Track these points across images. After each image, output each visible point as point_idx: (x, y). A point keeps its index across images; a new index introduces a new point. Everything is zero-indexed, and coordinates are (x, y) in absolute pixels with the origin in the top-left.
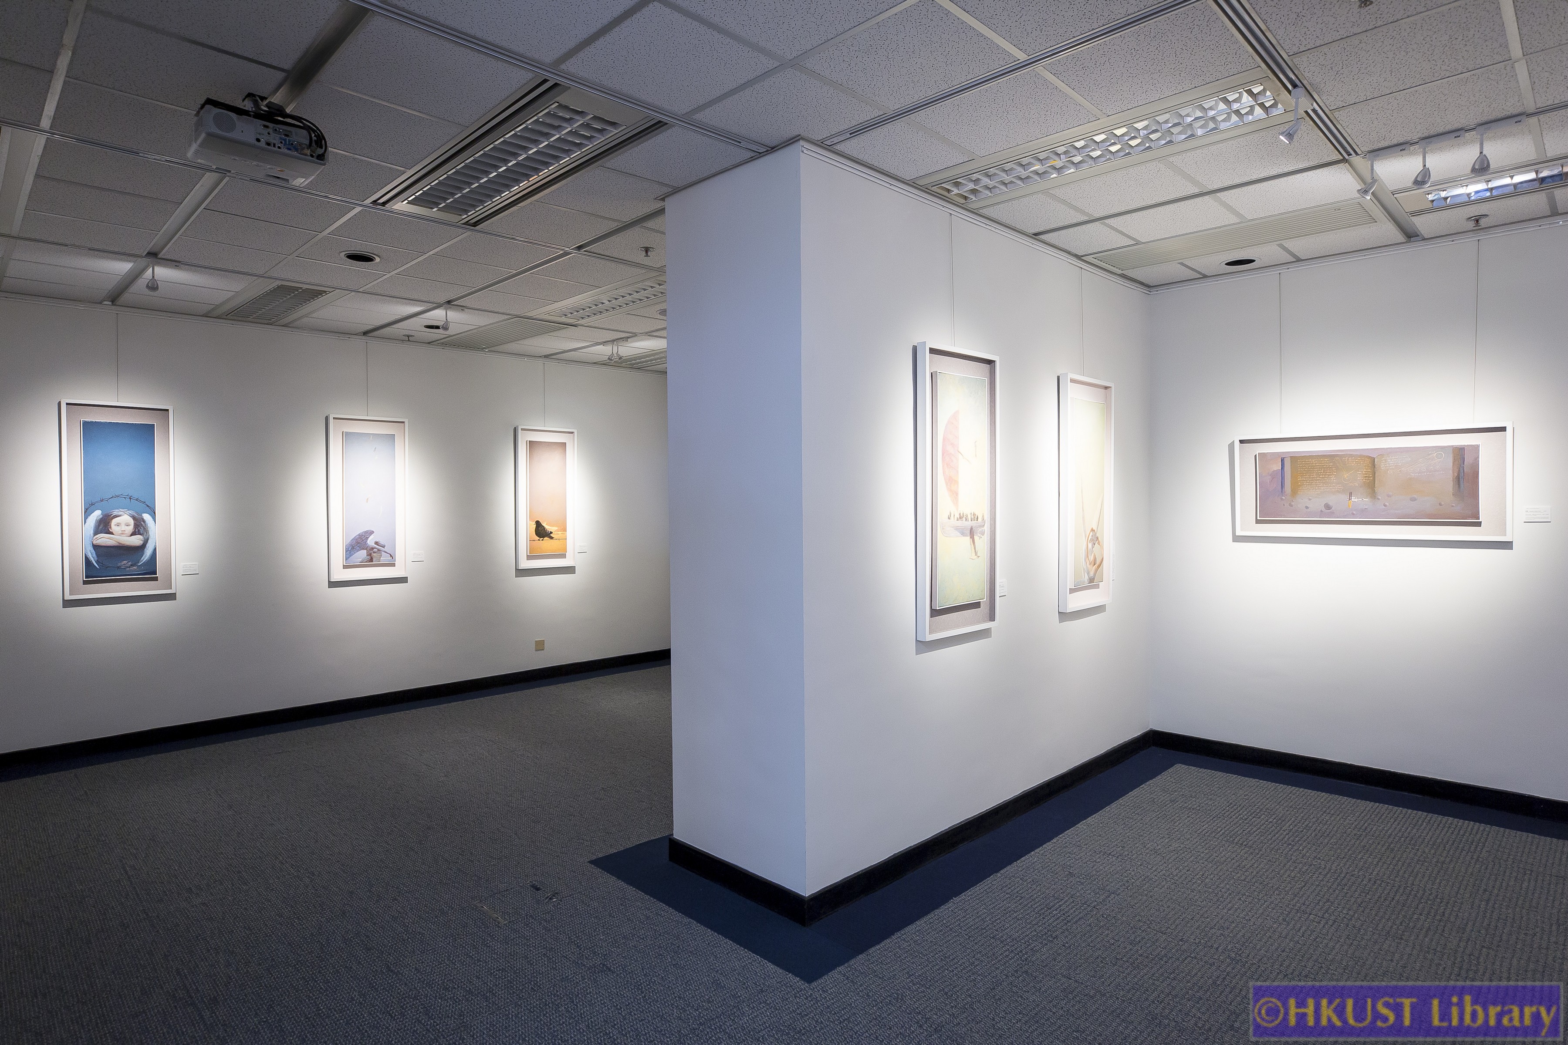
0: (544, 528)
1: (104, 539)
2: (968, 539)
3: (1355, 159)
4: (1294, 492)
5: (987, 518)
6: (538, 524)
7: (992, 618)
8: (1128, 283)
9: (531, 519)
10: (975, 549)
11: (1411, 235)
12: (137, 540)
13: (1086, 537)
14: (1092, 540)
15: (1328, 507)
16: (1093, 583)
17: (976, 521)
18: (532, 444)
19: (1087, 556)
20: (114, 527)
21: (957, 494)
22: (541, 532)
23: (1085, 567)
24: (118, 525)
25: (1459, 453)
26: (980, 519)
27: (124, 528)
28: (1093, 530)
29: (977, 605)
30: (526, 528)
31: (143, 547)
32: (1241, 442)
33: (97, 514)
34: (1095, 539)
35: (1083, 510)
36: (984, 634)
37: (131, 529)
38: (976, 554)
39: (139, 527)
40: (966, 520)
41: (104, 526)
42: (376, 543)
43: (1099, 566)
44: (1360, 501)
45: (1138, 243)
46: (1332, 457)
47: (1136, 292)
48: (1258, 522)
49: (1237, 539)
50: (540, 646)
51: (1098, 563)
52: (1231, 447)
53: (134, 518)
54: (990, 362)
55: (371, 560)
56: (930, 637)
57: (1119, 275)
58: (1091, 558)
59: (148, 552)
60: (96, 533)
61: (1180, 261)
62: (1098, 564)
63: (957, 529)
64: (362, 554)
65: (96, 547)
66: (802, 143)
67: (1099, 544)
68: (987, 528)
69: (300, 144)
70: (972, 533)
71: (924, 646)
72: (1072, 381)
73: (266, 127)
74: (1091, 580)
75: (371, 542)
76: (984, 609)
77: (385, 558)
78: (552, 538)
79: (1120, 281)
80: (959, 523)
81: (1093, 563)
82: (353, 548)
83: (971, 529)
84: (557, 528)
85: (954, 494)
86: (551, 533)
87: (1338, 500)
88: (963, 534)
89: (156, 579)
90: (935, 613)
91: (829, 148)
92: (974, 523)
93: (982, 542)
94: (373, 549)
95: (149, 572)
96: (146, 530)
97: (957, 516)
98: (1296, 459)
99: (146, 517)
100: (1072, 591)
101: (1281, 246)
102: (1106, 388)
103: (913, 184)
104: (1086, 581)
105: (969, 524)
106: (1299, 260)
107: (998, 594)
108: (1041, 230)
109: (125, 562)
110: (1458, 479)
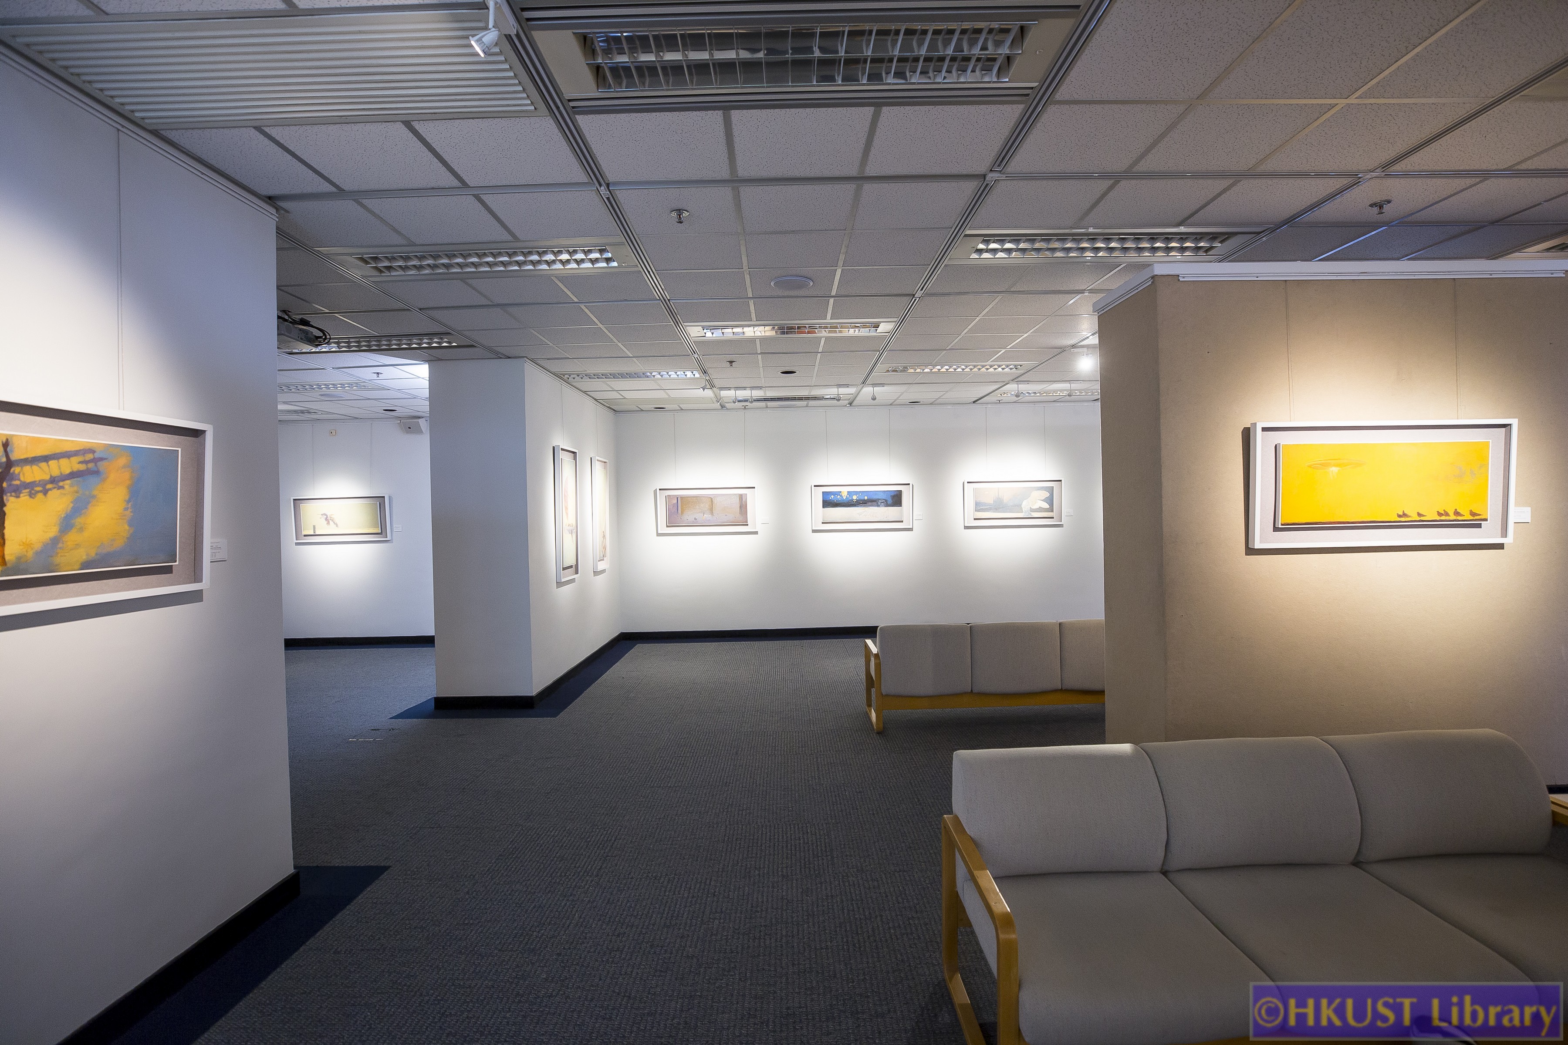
2: (570, 535)
3: (714, 389)
4: (682, 513)
5: (575, 525)
7: (577, 572)
8: (610, 411)
10: (572, 541)
11: (722, 406)
15: (696, 519)
16: (603, 557)
25: (741, 496)
26: (573, 526)
28: (602, 534)
29: (571, 567)
32: (660, 490)
34: (603, 538)
35: (600, 522)
36: (573, 581)
38: (572, 544)
40: (569, 526)
44: (707, 516)
45: (625, 398)
46: (696, 497)
47: (611, 414)
48: (667, 526)
49: (658, 535)
51: (605, 548)
52: (655, 491)
54: (575, 453)
56: (561, 581)
57: (608, 407)
58: (602, 547)
61: (636, 405)
62: (605, 551)
63: (568, 531)
66: (525, 359)
67: (605, 540)
68: (575, 530)
70: (571, 532)
71: (559, 585)
72: (598, 460)
74: (602, 555)
76: (573, 569)
79: (608, 409)
81: (603, 550)
83: (571, 530)
85: (567, 515)
87: (701, 517)
90: (563, 569)
92: (572, 528)
93: (574, 537)
98: (682, 498)
100: (599, 561)
101: (679, 406)
102: (605, 462)
103: (553, 373)
106: (682, 409)
107: (579, 561)
108: (589, 390)
110: (741, 507)
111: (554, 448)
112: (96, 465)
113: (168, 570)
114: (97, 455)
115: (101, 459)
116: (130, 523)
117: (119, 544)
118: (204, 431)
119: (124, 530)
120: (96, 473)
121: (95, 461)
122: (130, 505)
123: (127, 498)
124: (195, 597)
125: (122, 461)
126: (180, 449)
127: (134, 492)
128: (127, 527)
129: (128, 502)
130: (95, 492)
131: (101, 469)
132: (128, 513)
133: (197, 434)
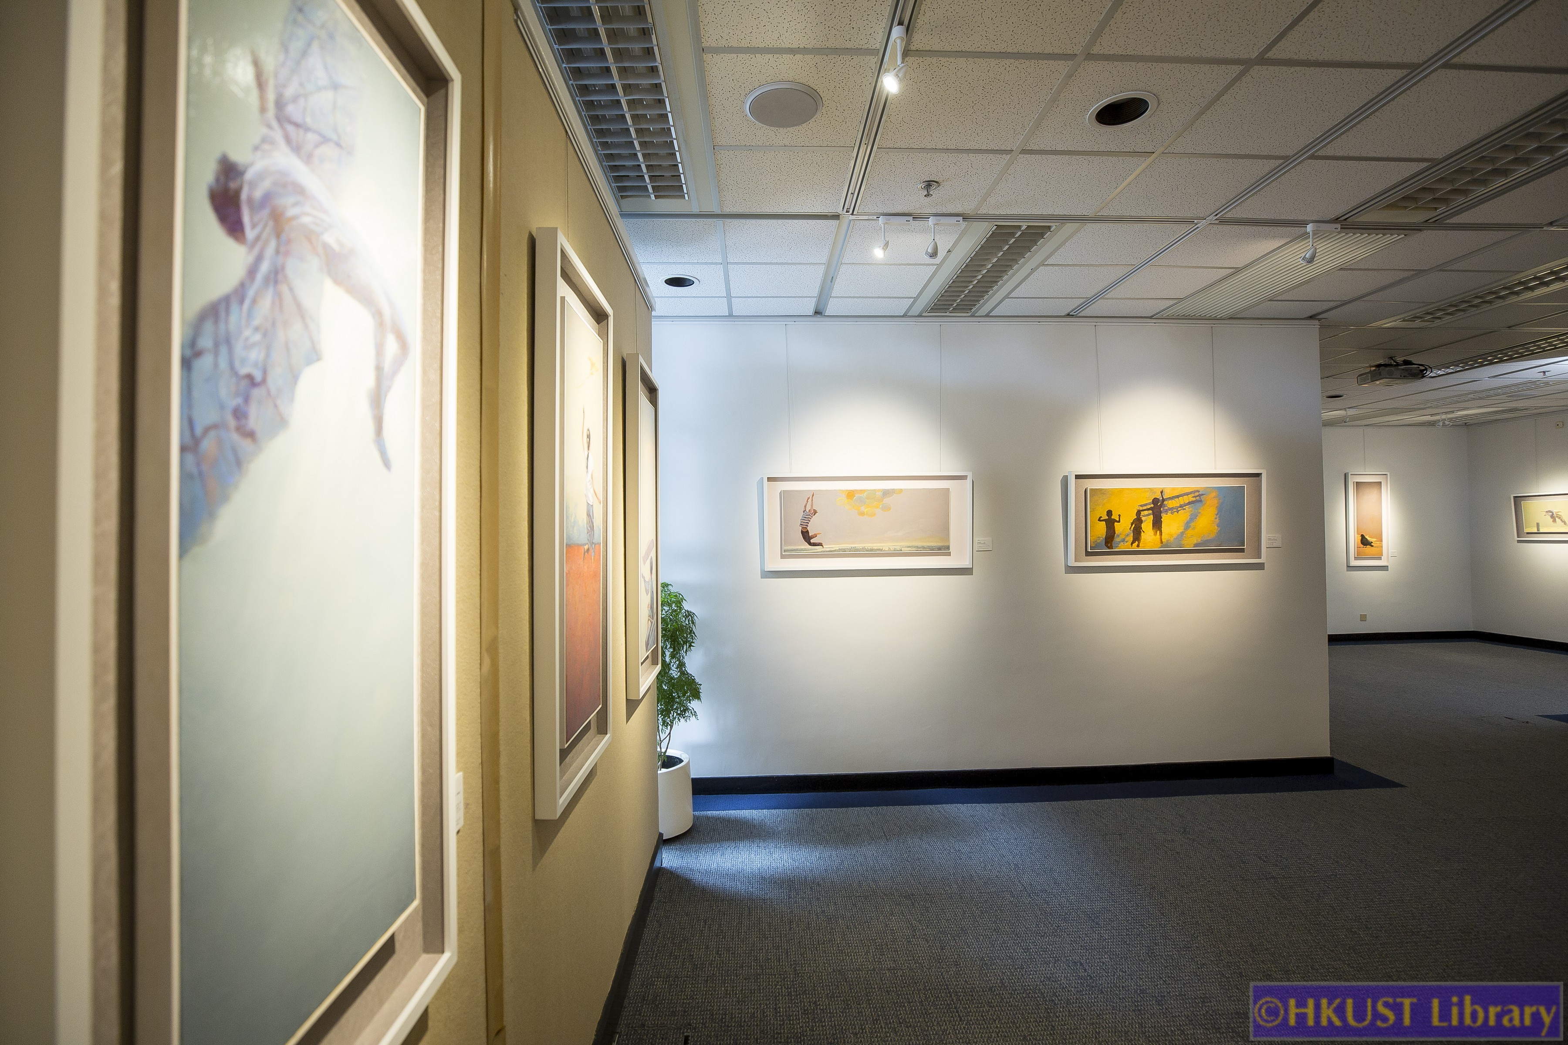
0: (1367, 539)
6: (1362, 536)
18: (1358, 484)
22: (1365, 542)
50: (1363, 618)
78: (1372, 546)
86: (1372, 542)
112: (1200, 498)
113: (1242, 550)
114: (1200, 493)
115: (1203, 495)
116: (1218, 525)
117: (1212, 536)
118: (1261, 474)
119: (1215, 529)
120: (1201, 501)
122: (1218, 516)
123: (1216, 513)
124: (1260, 567)
125: (1213, 494)
126: (1246, 485)
127: (1220, 510)
128: (1216, 527)
130: (1200, 511)
132: (1217, 521)
133: (1258, 475)
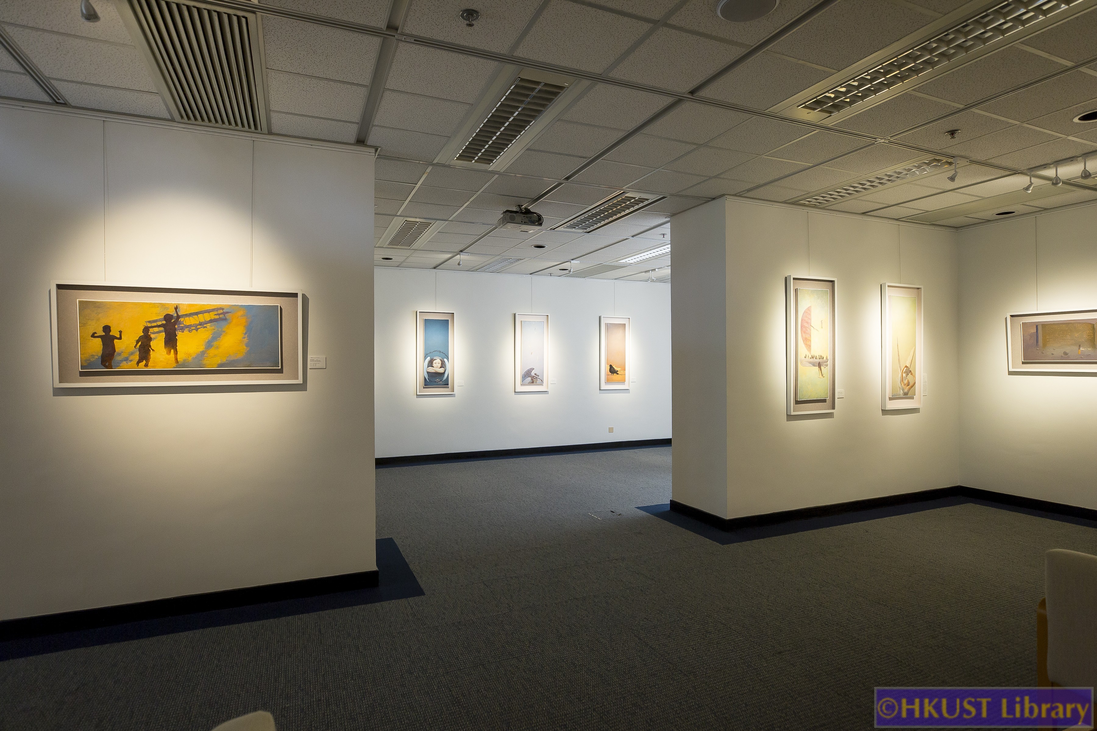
0: (614, 368)
1: (431, 370)
2: (817, 368)
4: (1045, 345)
5: (830, 358)
6: (611, 366)
7: (833, 408)
8: (937, 228)
9: (607, 364)
10: (821, 373)
12: (441, 370)
13: (901, 370)
14: (905, 372)
15: (1065, 354)
16: (907, 396)
17: (822, 359)
18: (607, 325)
19: (902, 381)
20: (434, 365)
21: (810, 346)
22: (612, 370)
23: (900, 387)
24: (436, 363)
26: (825, 359)
27: (437, 364)
28: (906, 367)
29: (824, 401)
30: (605, 369)
31: (444, 373)
32: (1012, 316)
33: (429, 359)
34: (908, 371)
35: (899, 356)
36: (830, 415)
37: (440, 365)
38: (822, 375)
39: (443, 365)
40: (816, 359)
41: (431, 364)
42: (535, 374)
43: (912, 387)
44: (1086, 350)
45: (927, 212)
46: (1067, 324)
48: (1024, 363)
49: (1010, 373)
50: (611, 430)
51: (911, 384)
52: (1006, 319)
53: (441, 360)
54: (832, 282)
55: (533, 382)
56: (793, 413)
57: (930, 225)
58: (906, 382)
59: (446, 376)
60: (428, 367)
61: (965, 216)
62: (912, 386)
63: (810, 363)
64: (529, 379)
65: (428, 372)
66: (726, 196)
67: (912, 374)
68: (830, 363)
69: (534, 220)
70: (819, 365)
71: (790, 417)
72: (889, 286)
73: (524, 216)
74: (906, 394)
75: (533, 374)
76: (828, 403)
77: (539, 381)
78: (618, 374)
79: (932, 227)
80: (812, 360)
81: (907, 385)
82: (525, 376)
83: (819, 363)
84: (620, 369)
85: (809, 347)
86: (618, 371)
87: (1072, 350)
88: (814, 365)
89: (448, 387)
90: (797, 402)
91: (740, 196)
92: (821, 360)
93: (826, 370)
94: (534, 377)
95: (446, 384)
96: (445, 366)
97: (810, 356)
98: (1045, 325)
99: (445, 360)
100: (890, 399)
101: (1025, 205)
102: (918, 288)
103: (785, 202)
104: (901, 394)
105: (818, 360)
106: (1045, 209)
107: (836, 396)
108: (868, 210)
109: (438, 380)
111: (786, 278)
112: (225, 316)
113: (281, 371)
114: (224, 311)
115: (228, 313)
116: (247, 345)
117: (240, 356)
118: (297, 294)
120: (225, 319)
121: (224, 313)
122: (246, 336)
123: (244, 332)
125: (240, 313)
126: (279, 305)
127: (249, 330)
128: (245, 347)
129: (245, 334)
130: (224, 329)
131: (227, 318)
132: (246, 340)
